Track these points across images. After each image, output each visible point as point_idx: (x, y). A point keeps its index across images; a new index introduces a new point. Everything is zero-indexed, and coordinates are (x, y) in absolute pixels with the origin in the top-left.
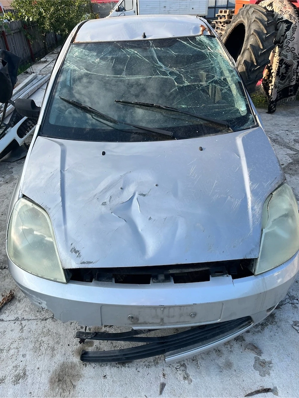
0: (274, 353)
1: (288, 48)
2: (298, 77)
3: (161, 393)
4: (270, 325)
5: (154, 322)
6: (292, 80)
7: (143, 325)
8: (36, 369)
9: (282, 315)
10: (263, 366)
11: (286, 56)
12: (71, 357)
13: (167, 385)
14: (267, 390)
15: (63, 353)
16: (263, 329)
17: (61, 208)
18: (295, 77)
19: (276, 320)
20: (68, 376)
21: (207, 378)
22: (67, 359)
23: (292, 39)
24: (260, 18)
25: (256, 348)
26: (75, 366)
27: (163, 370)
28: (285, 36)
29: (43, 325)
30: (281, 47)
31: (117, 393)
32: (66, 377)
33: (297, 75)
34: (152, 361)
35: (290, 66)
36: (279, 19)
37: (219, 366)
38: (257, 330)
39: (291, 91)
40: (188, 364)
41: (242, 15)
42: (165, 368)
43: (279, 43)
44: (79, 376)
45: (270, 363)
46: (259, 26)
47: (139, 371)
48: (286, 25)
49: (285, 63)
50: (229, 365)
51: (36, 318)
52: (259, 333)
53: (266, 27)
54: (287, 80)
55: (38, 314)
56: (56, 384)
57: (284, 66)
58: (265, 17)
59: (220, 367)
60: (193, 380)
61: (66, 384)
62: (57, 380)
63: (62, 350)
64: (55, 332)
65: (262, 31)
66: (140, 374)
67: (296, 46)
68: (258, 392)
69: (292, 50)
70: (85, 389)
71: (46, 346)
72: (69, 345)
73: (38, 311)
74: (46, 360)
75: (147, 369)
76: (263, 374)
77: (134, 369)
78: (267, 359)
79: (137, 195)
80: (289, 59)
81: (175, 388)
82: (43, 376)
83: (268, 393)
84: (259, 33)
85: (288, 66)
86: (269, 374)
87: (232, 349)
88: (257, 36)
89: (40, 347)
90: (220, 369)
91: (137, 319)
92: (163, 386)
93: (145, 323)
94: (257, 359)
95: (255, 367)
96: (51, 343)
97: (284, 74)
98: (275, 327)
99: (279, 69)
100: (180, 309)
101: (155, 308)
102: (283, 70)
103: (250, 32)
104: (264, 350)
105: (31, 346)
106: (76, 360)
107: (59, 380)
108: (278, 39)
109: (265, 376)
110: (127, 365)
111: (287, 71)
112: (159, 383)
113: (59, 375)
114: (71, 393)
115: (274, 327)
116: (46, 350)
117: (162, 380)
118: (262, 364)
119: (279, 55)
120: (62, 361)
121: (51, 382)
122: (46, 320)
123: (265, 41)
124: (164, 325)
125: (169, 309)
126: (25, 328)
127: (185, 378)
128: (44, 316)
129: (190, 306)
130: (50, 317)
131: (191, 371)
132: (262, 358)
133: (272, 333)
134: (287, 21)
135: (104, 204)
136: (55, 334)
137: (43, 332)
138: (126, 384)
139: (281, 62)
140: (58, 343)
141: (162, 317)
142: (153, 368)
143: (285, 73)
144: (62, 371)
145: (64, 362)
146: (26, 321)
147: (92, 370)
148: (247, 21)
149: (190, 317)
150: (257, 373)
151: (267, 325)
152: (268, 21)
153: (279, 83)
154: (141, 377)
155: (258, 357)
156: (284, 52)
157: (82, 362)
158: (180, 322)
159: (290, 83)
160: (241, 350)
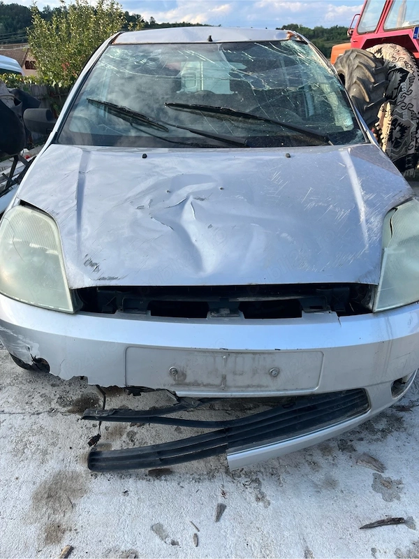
0: (405, 470)
1: (403, 104)
2: (417, 145)
3: (218, 518)
4: (395, 432)
5: (211, 383)
6: (410, 148)
7: (192, 388)
8: (13, 479)
9: (414, 419)
10: (387, 487)
11: (401, 115)
12: (72, 465)
13: (228, 507)
14: (398, 521)
15: (61, 458)
16: (384, 437)
17: (75, 213)
18: (414, 143)
19: (405, 426)
20: (66, 490)
21: (294, 501)
22: (66, 467)
23: (409, 93)
24: (366, 64)
25: (375, 460)
26: (78, 477)
27: (223, 486)
28: (399, 89)
29: (33, 420)
30: (394, 104)
31: (144, 517)
32: (62, 492)
33: (416, 142)
34: (205, 473)
35: (406, 128)
36: (391, 68)
37: (315, 484)
38: (375, 437)
39: (409, 162)
40: (264, 480)
41: (341, 63)
42: (225, 484)
43: (391, 98)
44: (83, 491)
45: (400, 483)
46: (364, 73)
47: (183, 487)
48: (401, 75)
49: (399, 125)
50: (331, 483)
51: (24, 411)
52: (379, 442)
53: (373, 75)
54: (402, 148)
55: (27, 407)
56: (44, 502)
57: (398, 128)
58: (371, 62)
59: (316, 486)
60: (272, 502)
61: (60, 502)
62: (46, 496)
63: (59, 455)
64: (51, 430)
65: (369, 80)
66: (184, 491)
67: (414, 102)
68: (381, 523)
69: (409, 107)
70: (91, 510)
71: (33, 448)
72: (71, 448)
73: (27, 403)
74: (31, 467)
75: (197, 483)
76: (389, 499)
77: (174, 484)
78: (395, 478)
79: (191, 199)
80: (405, 119)
81: (243, 512)
82: (24, 488)
83: (399, 526)
84: (364, 82)
85: (404, 129)
86: (399, 498)
87: (336, 461)
88: (361, 86)
89: (24, 449)
90: (317, 489)
91: (184, 375)
92: (221, 509)
93: (196, 384)
94: (376, 477)
95: (374, 487)
96: (43, 444)
97: (399, 140)
98: (403, 436)
99: (391, 132)
100: (254, 359)
101: (213, 353)
102: (396, 134)
103: (352, 80)
104: (388, 464)
105: (10, 447)
106: (82, 468)
107: (49, 496)
108: (389, 92)
109: (391, 500)
110: (163, 478)
111: (402, 135)
112: (215, 504)
113: (50, 489)
114: (67, 516)
115: (402, 434)
116: (33, 453)
117: (221, 500)
118: (387, 484)
119: (392, 115)
120: (57, 470)
121: (37, 498)
122: (38, 414)
123: (372, 92)
124: (226, 391)
125: (236, 357)
126: (4, 423)
127: (258, 499)
128: (36, 409)
129: (269, 353)
130: (45, 410)
131: (268, 489)
132: (385, 475)
133: (399, 443)
134: (401, 70)
135: (141, 208)
136: (50, 433)
137: (31, 430)
138: (161, 504)
139: (394, 123)
140: (54, 444)
141: (224, 373)
142: (207, 483)
143: (401, 138)
144: (56, 484)
145: (60, 471)
146: (8, 415)
147: (105, 482)
148: (347, 68)
149: (269, 377)
150: (379, 497)
151: (391, 431)
152: (376, 67)
153: (392, 151)
154: (186, 495)
155: (380, 473)
156: (398, 110)
157: (90, 471)
158: (253, 386)
159: (406, 151)
160: (351, 464)
